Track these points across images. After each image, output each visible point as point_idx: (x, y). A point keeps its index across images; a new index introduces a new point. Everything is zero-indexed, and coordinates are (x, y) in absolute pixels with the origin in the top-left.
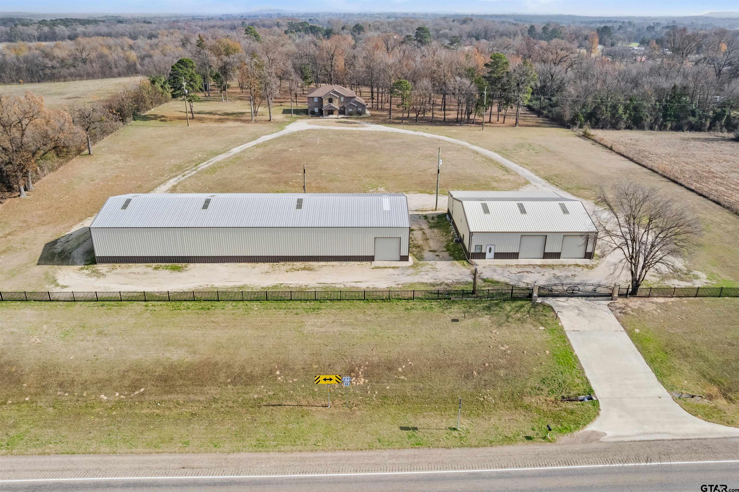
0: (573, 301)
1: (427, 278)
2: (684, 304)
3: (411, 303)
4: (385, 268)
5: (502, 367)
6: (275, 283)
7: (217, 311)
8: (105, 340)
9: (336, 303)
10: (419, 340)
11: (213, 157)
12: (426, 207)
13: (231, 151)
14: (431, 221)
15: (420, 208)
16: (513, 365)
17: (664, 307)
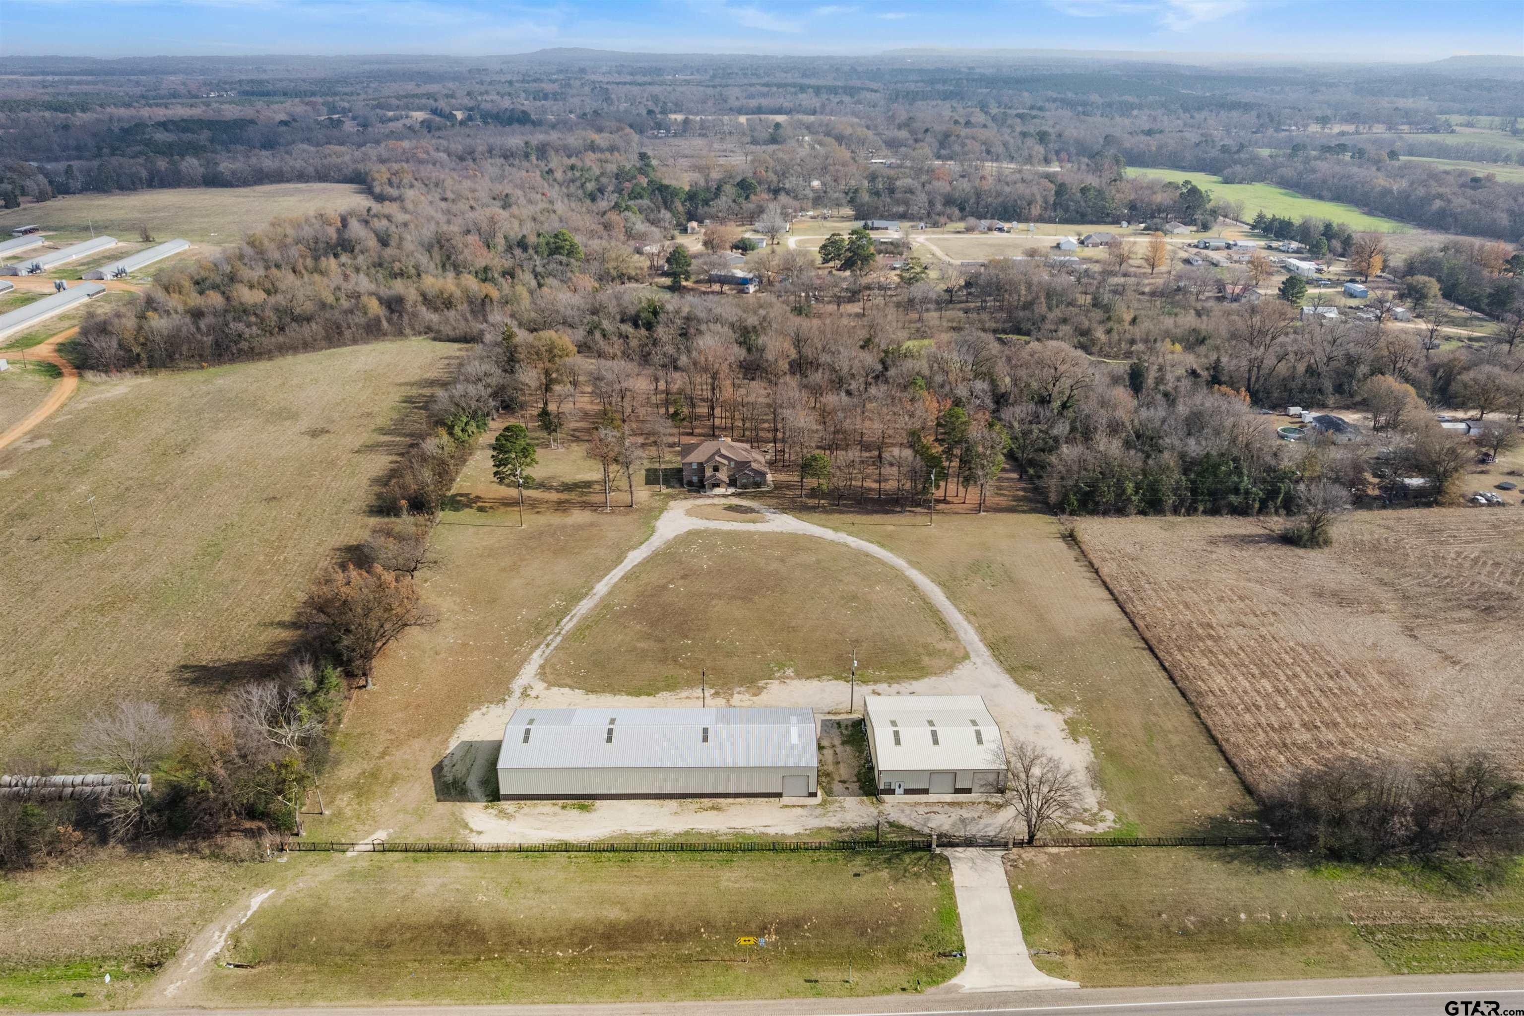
0: (972, 852)
1: (834, 821)
2: (1076, 856)
3: (818, 853)
4: (794, 806)
5: (892, 924)
6: (687, 827)
7: (638, 864)
8: (545, 898)
9: (747, 853)
10: (823, 897)
11: (575, 606)
12: (840, 707)
13: (595, 591)
14: (844, 732)
15: (833, 708)
16: (903, 922)
17: (1055, 858)
